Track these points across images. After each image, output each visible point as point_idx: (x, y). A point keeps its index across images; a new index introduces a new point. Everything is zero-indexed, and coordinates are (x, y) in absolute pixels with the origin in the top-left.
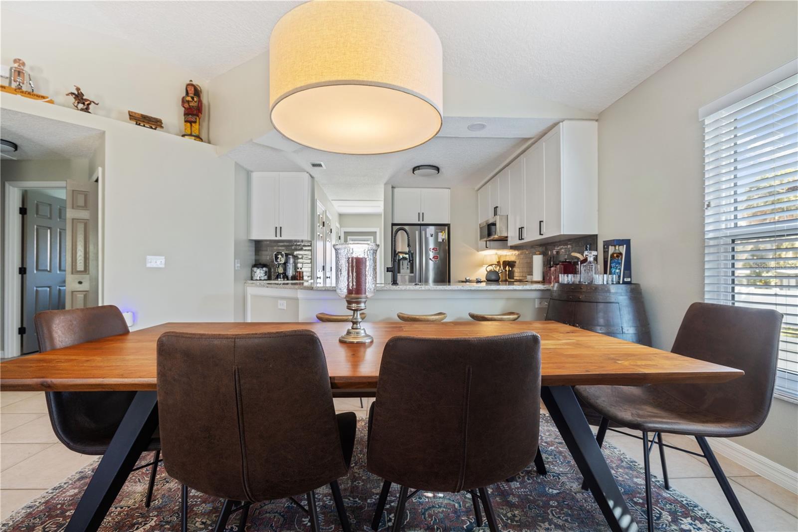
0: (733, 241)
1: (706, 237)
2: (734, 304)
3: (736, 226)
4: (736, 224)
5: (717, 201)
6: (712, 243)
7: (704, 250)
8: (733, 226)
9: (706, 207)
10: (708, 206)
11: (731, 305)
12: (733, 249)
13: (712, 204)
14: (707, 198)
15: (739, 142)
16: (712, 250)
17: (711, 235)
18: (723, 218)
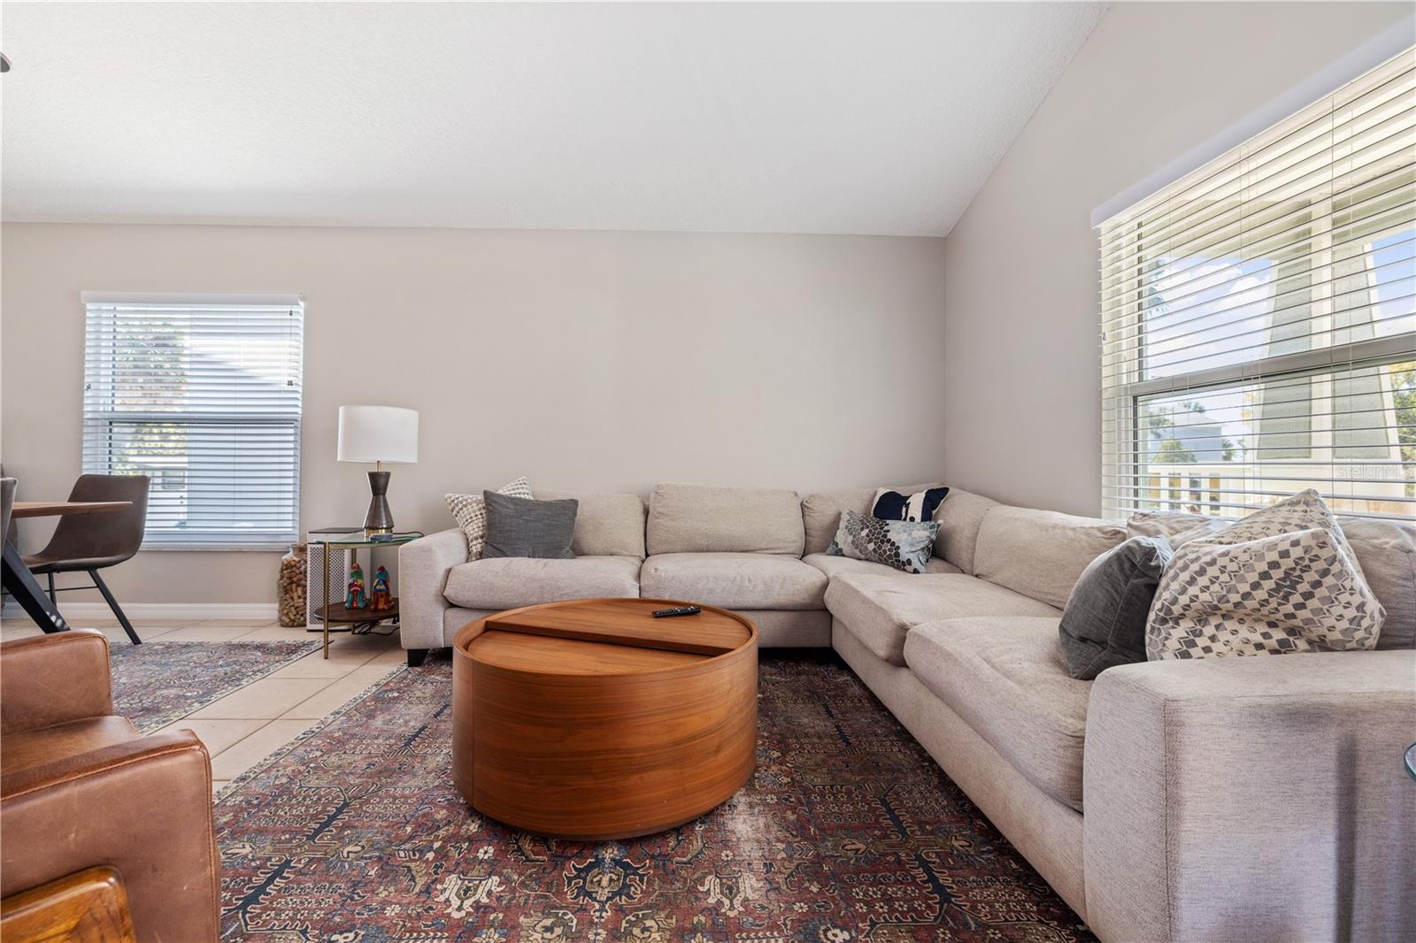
0: (111, 423)
1: (85, 417)
2: (110, 472)
3: (113, 410)
4: (113, 408)
5: (97, 384)
6: (90, 423)
7: (82, 429)
8: (110, 409)
9: (85, 388)
10: (89, 387)
11: (107, 474)
12: (111, 430)
13: (93, 386)
14: (87, 380)
15: (118, 316)
16: (90, 430)
17: (89, 416)
18: (102, 402)
